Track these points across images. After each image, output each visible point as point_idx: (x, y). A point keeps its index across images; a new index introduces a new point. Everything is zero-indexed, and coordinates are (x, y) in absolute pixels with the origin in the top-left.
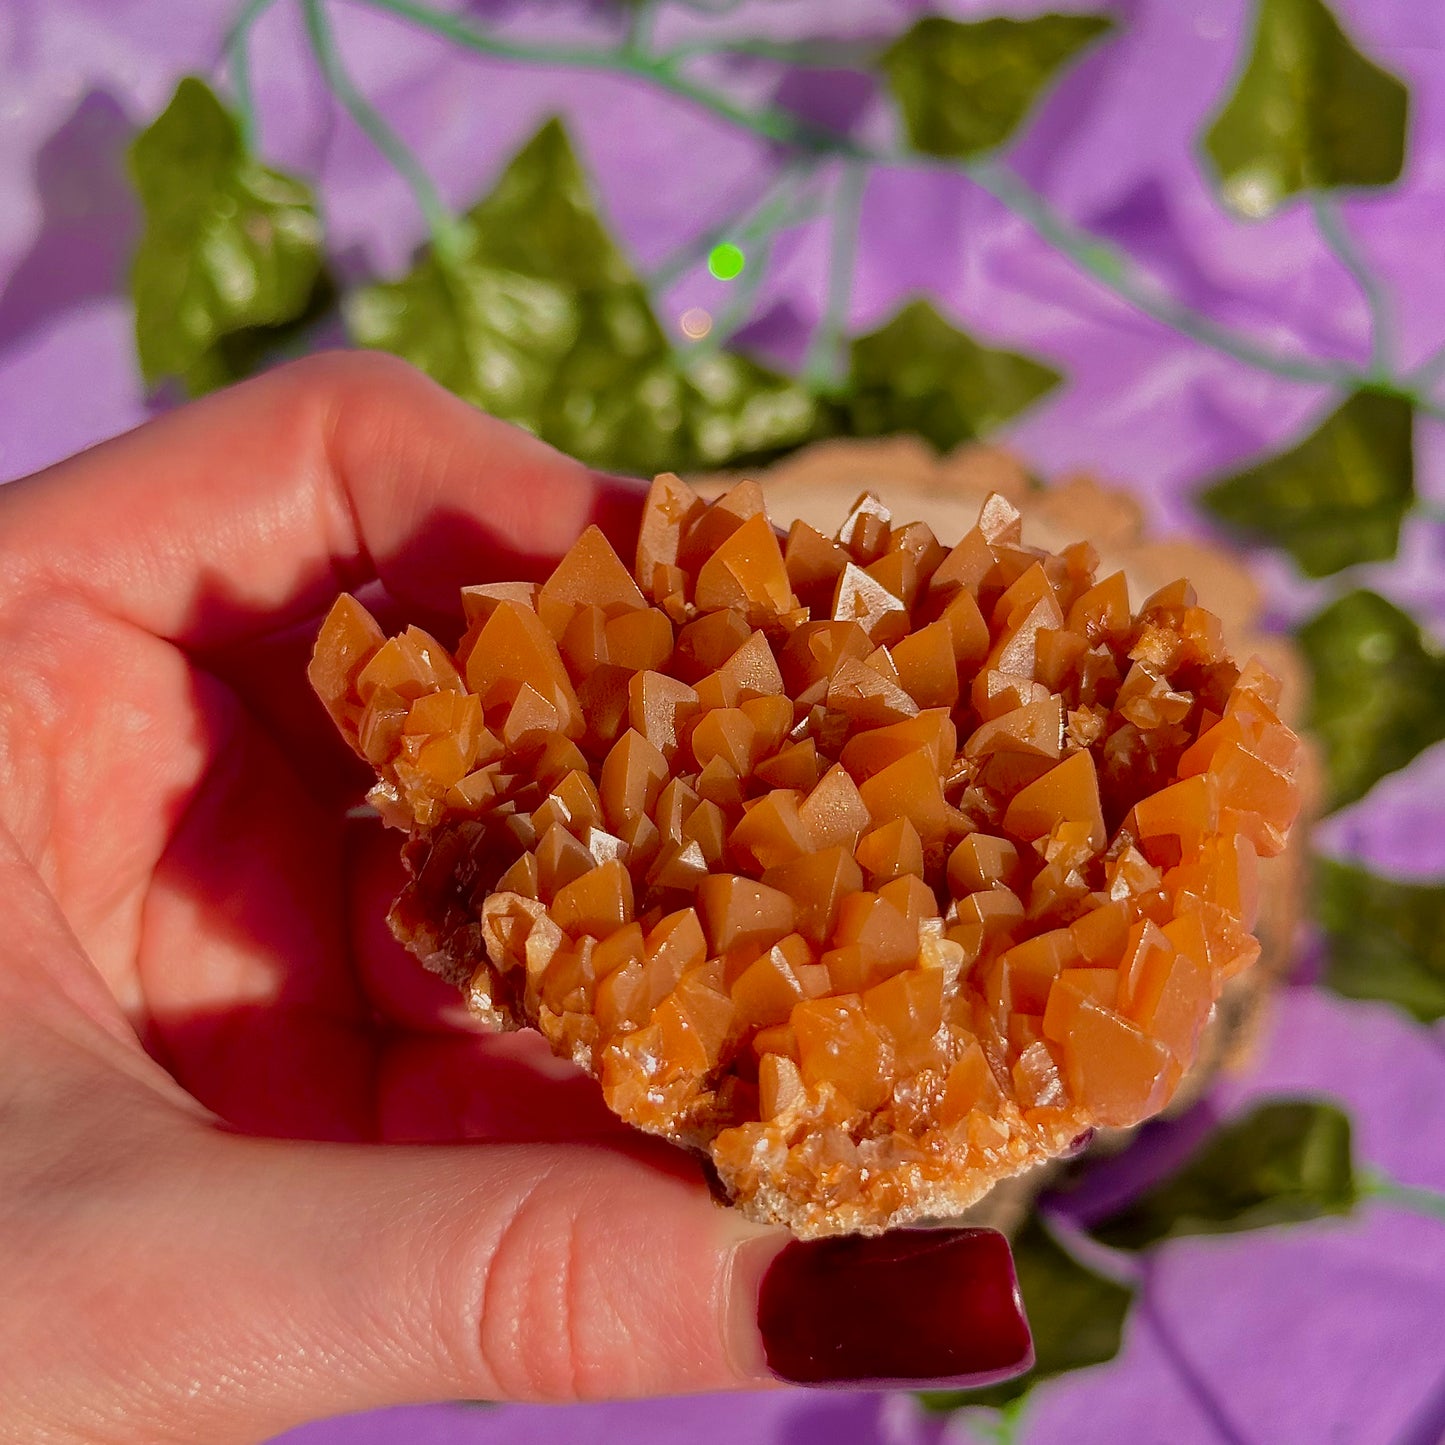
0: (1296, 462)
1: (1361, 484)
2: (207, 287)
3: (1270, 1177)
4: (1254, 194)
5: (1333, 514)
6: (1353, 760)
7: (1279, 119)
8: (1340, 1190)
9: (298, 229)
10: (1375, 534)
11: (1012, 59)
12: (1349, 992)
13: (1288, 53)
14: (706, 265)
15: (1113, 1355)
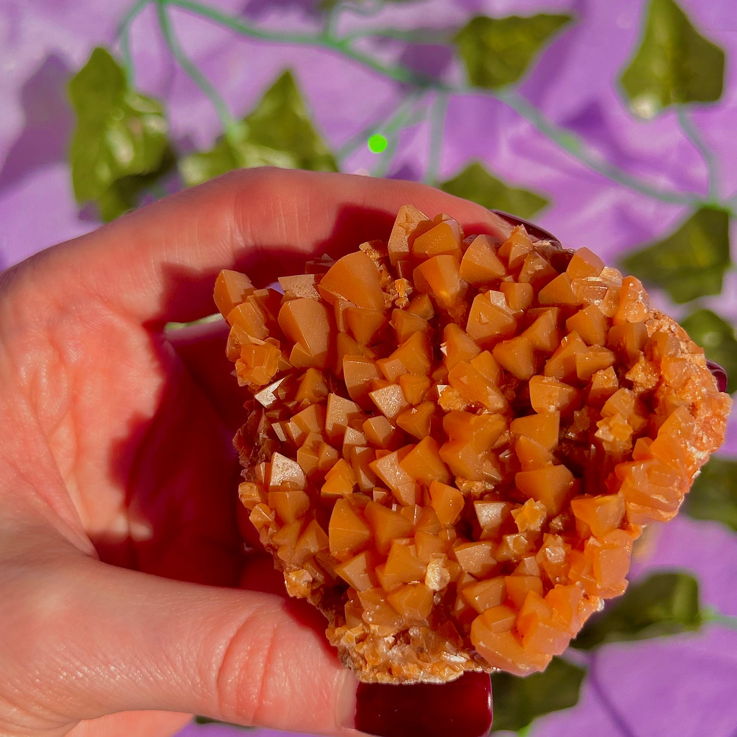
0: (669, 244)
1: (703, 255)
2: (109, 155)
3: (657, 611)
4: (646, 107)
5: (688, 271)
7: (658, 68)
8: (693, 618)
9: (155, 125)
10: (710, 281)
11: (521, 38)
12: (697, 516)
13: (663, 35)
14: (366, 145)
15: (575, 704)
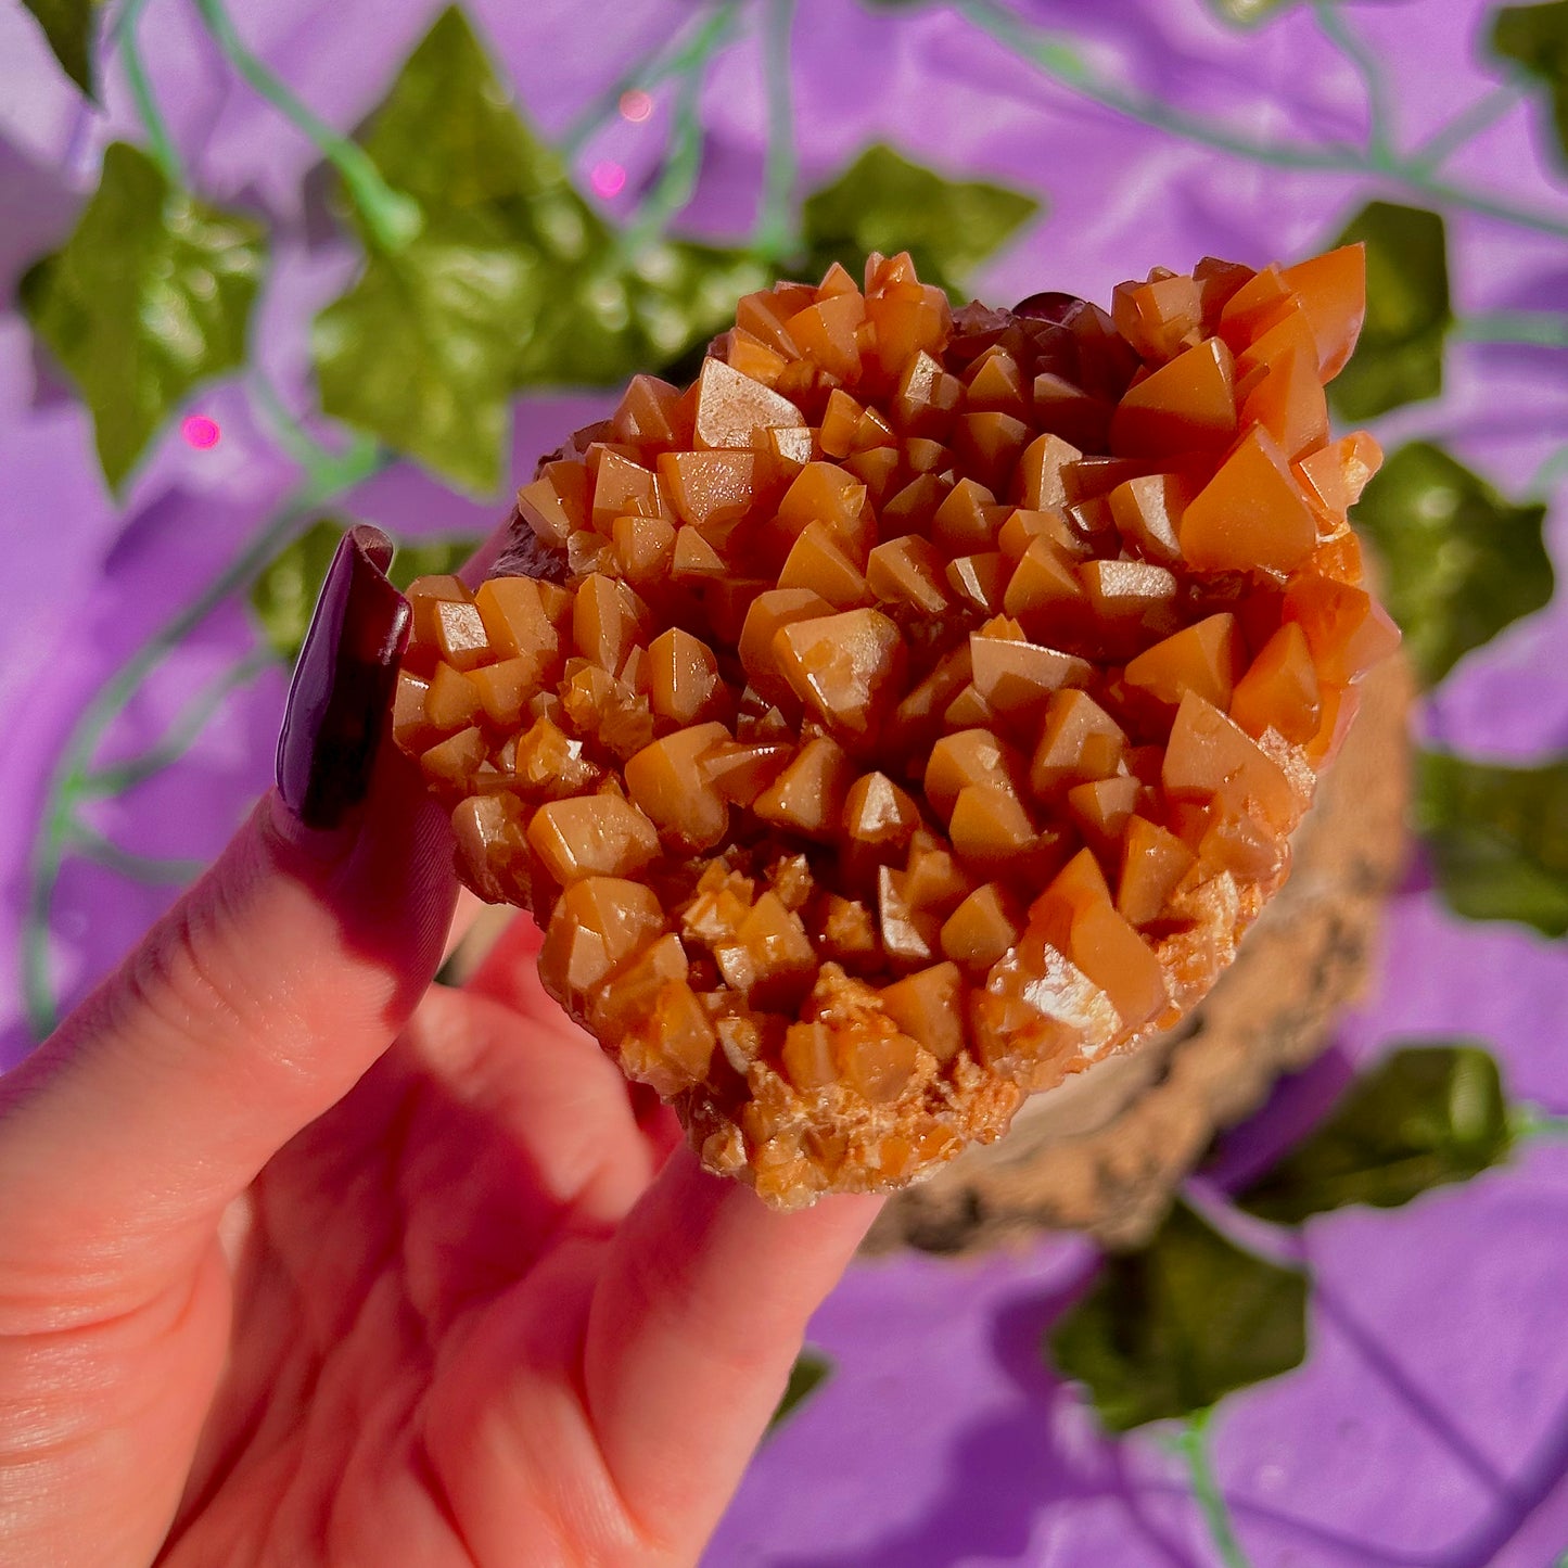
6: (1428, 635)
10: (1413, 364)
12: (1470, 913)
15: (1302, 1359)
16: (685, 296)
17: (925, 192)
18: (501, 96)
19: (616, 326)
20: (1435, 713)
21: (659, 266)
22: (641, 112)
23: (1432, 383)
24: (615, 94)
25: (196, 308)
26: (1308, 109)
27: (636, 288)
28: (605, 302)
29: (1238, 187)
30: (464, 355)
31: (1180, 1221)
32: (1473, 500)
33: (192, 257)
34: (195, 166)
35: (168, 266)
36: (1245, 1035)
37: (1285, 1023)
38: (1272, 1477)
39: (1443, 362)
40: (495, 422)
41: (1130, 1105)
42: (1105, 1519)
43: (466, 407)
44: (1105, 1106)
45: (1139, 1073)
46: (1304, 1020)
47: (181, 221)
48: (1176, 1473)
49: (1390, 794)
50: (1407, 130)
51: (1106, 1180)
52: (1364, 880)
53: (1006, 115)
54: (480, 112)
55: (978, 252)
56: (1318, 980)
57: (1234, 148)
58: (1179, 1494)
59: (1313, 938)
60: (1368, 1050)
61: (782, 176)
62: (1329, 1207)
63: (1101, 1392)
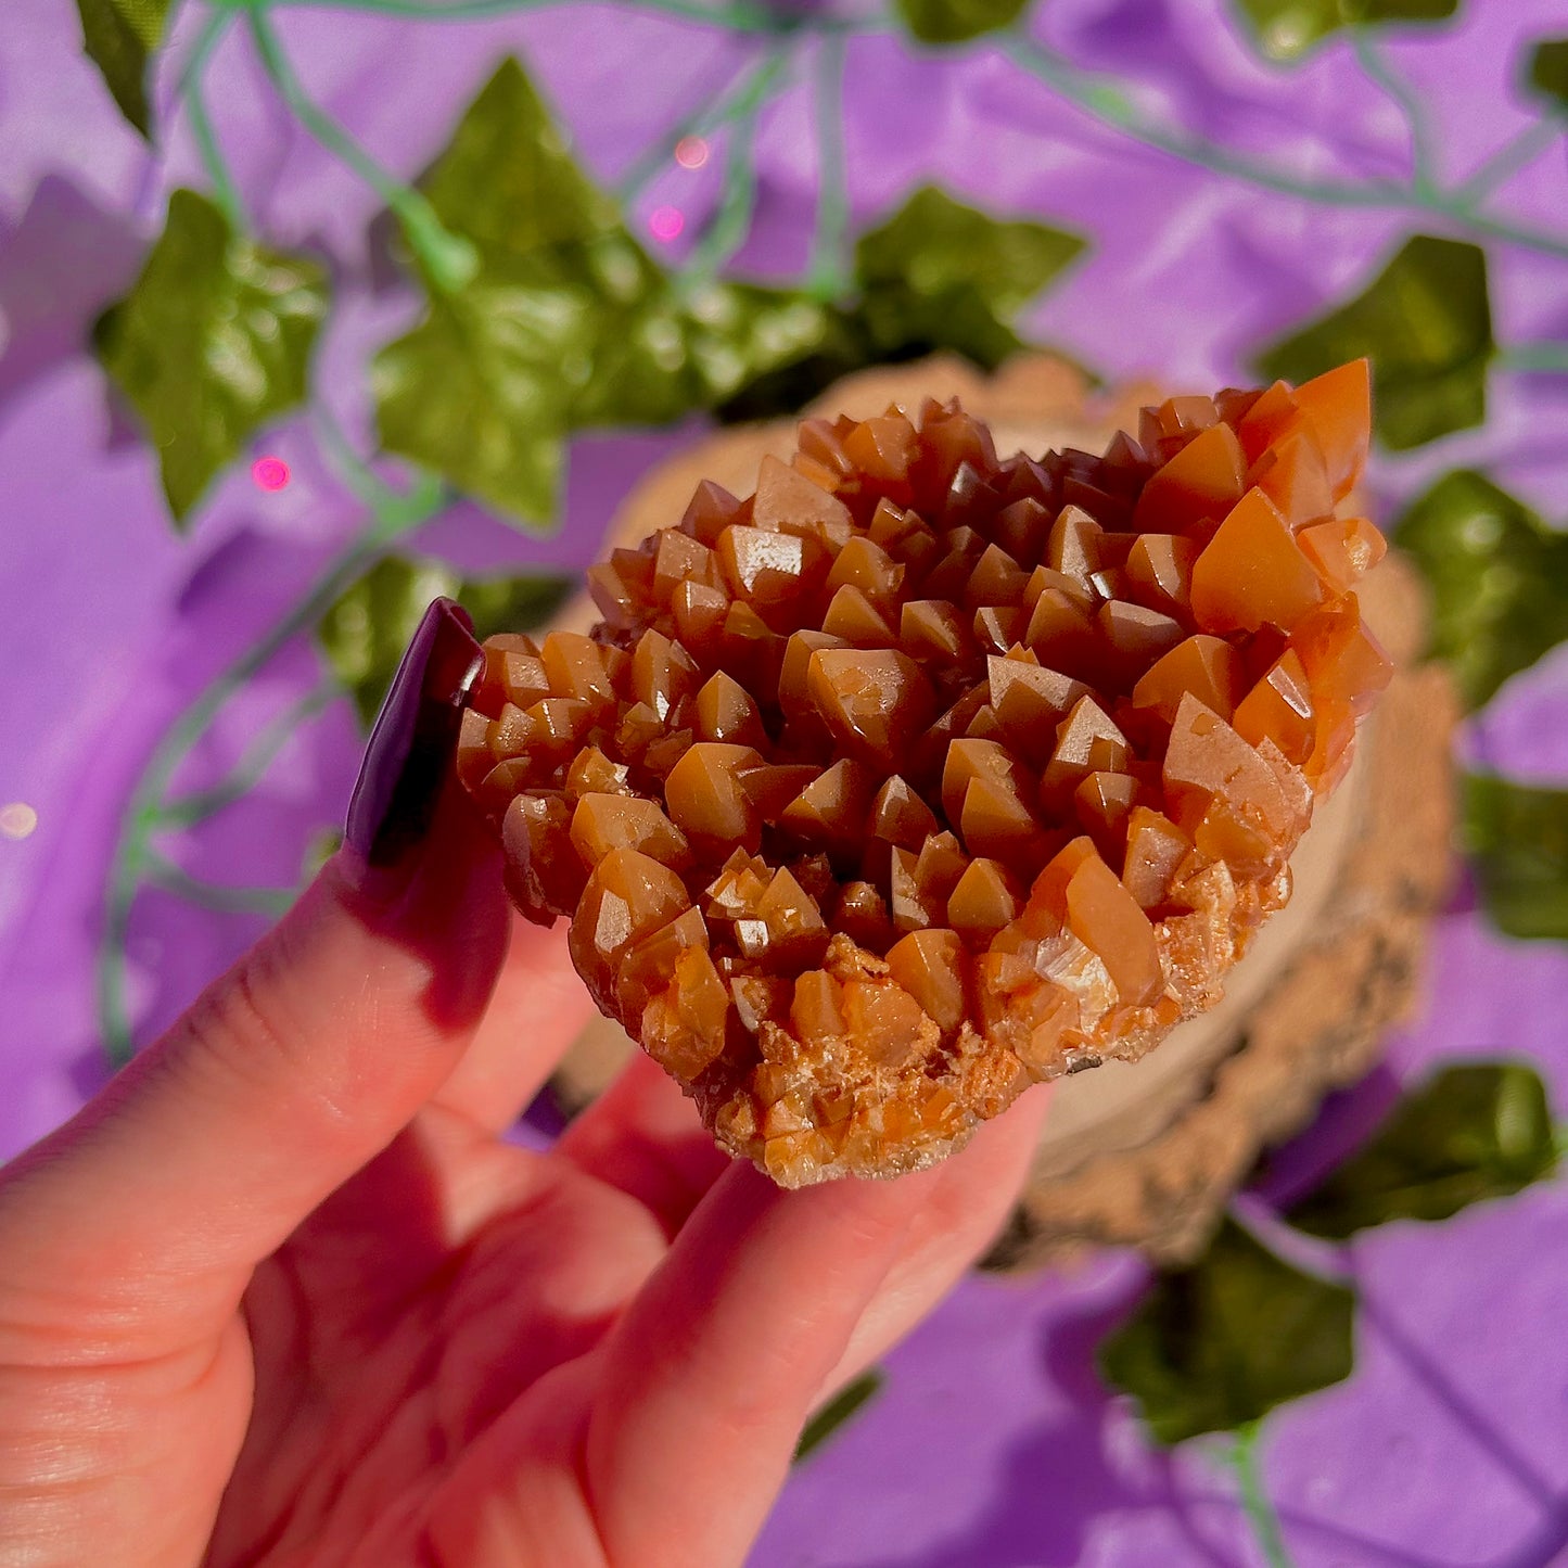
1: (1433, 338)
3: (1465, 1144)
5: (1407, 375)
6: (1472, 659)
10: (1456, 394)
12: (1516, 932)
14: (676, 160)
15: (1348, 1372)
16: (740, 335)
17: (974, 231)
18: (558, 141)
19: (673, 367)
20: (1481, 737)
21: (713, 306)
22: (696, 159)
23: (1476, 412)
24: (671, 140)
25: (259, 349)
26: (1354, 147)
27: (691, 329)
28: (660, 341)
29: (1284, 224)
30: (520, 393)
31: (1229, 1238)
32: (1517, 527)
33: (254, 299)
34: (261, 215)
35: (233, 306)
36: (1290, 1052)
37: (1330, 1041)
38: (1322, 1491)
39: (1486, 391)
40: (550, 458)
41: (1177, 1120)
42: (1156, 1531)
43: (521, 443)
44: (1152, 1122)
45: (1184, 1090)
46: (1352, 1037)
47: (244, 265)
48: (1226, 1484)
49: (1434, 813)
50: (1451, 164)
51: (1154, 1195)
52: (1409, 899)
53: (1056, 156)
54: (538, 158)
55: (1027, 290)
56: (1363, 998)
57: (1281, 187)
58: (1228, 1506)
59: (1357, 956)
60: (1415, 1068)
61: (834, 217)
62: (1375, 1222)
63: (1152, 1406)
